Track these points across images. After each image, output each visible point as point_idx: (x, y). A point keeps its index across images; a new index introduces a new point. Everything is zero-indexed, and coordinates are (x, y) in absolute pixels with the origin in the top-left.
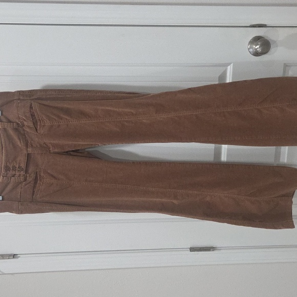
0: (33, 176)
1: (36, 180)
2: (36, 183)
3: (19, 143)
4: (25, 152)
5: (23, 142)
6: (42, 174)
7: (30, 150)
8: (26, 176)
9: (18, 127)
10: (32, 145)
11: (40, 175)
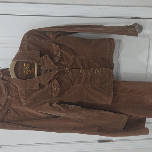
0: (6, 110)
1: (7, 112)
2: (6, 114)
3: (4, 92)
4: (6, 98)
5: (7, 92)
6: (11, 111)
7: (9, 97)
8: (2, 110)
9: (7, 83)
10: (11, 95)
11: (10, 111)
